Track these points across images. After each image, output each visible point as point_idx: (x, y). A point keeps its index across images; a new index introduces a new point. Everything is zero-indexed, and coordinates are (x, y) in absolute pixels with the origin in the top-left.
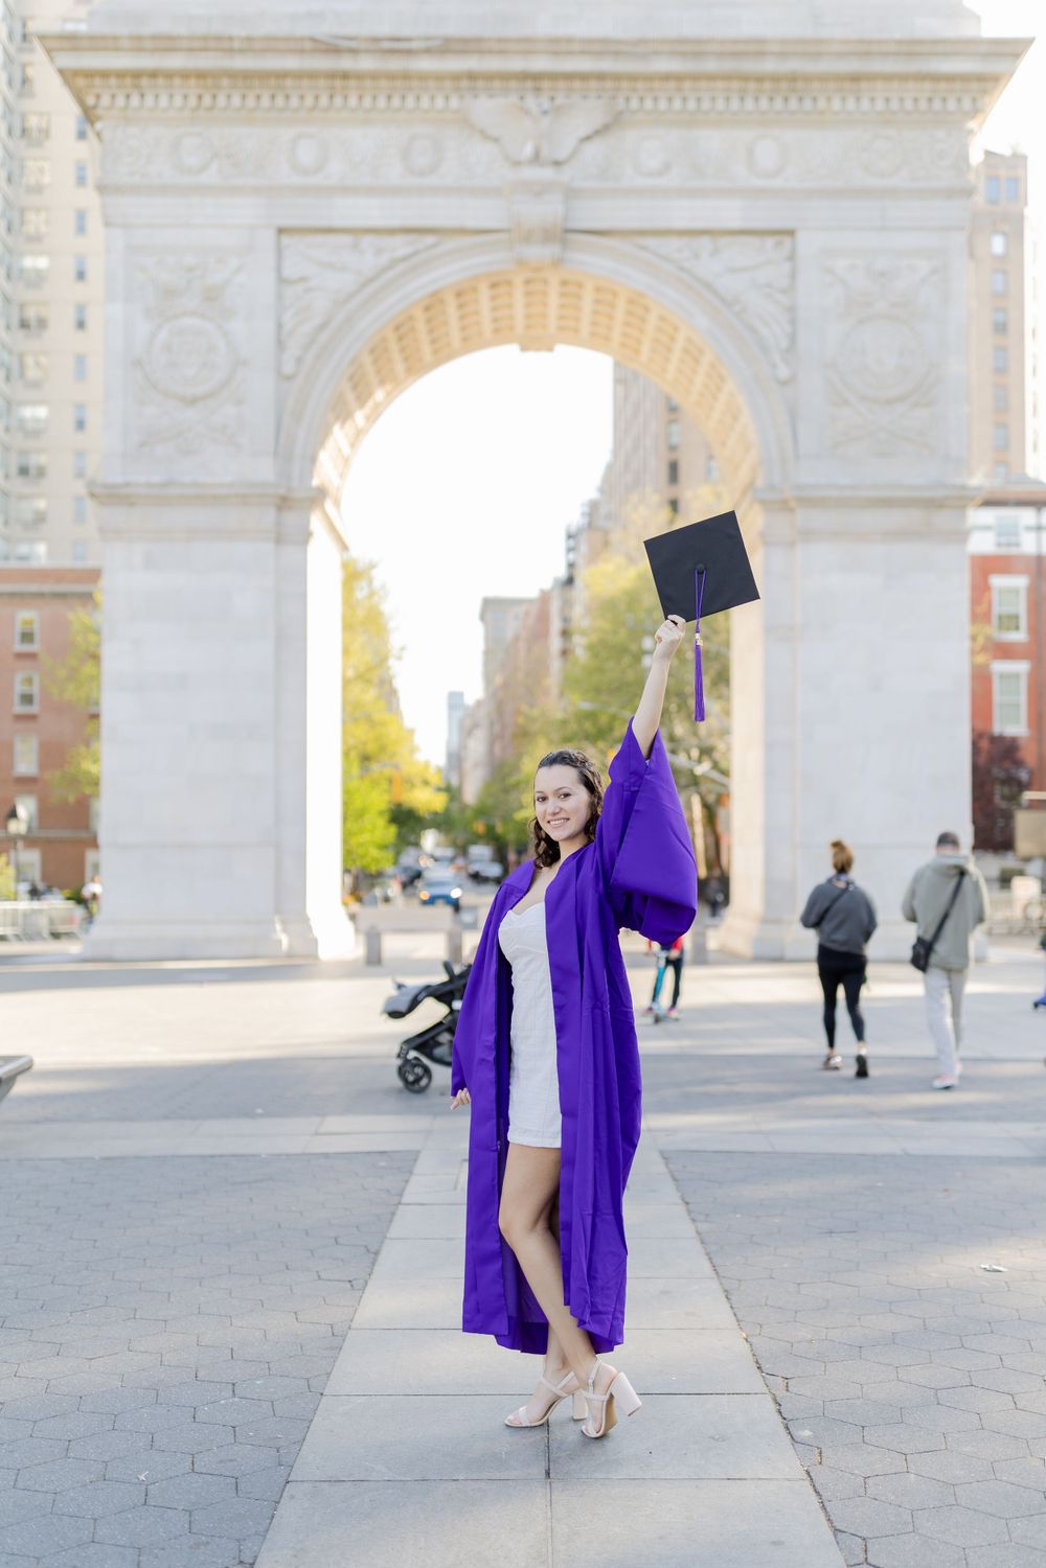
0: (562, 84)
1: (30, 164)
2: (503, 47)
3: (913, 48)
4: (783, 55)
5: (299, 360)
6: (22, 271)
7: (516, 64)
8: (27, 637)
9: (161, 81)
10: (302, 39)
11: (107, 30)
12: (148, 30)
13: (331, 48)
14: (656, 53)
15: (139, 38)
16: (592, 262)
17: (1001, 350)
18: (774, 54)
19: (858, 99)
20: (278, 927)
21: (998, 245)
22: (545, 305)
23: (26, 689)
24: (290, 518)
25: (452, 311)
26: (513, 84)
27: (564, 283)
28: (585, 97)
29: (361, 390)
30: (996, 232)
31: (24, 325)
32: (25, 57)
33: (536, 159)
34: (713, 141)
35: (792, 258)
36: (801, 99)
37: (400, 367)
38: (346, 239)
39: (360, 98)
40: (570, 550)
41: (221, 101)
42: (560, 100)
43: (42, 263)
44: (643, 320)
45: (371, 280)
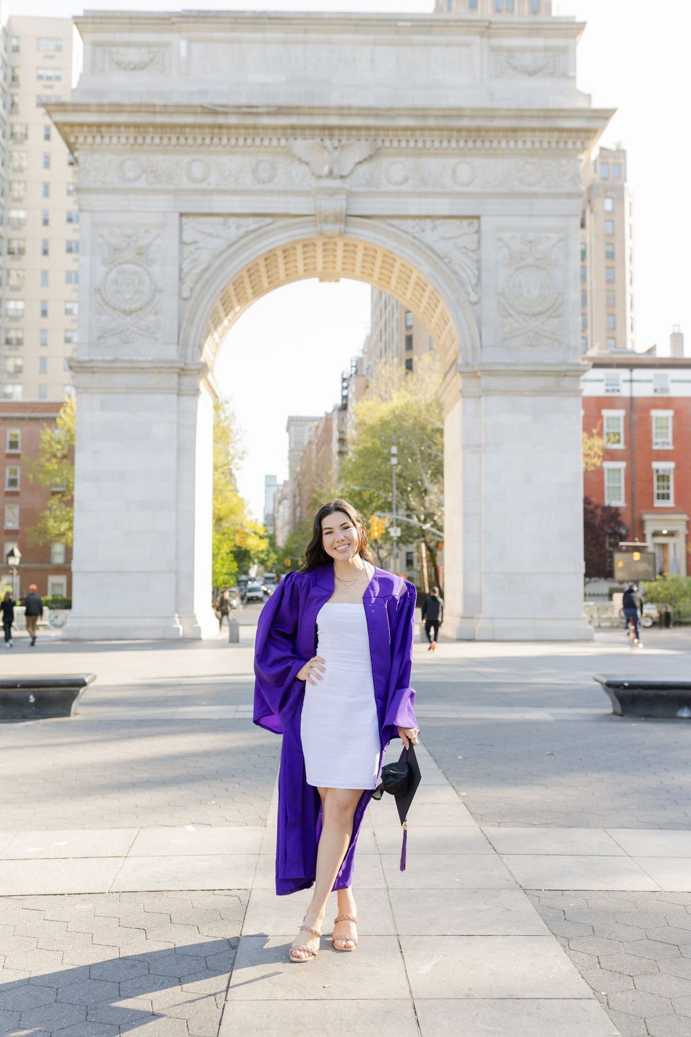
0: (345, 132)
1: (16, 155)
2: (311, 111)
3: (547, 114)
4: (473, 117)
5: (192, 290)
6: (9, 219)
7: (319, 121)
8: (14, 445)
9: (113, 129)
10: (196, 106)
11: (83, 100)
12: (106, 101)
13: (213, 112)
14: (400, 115)
15: (102, 105)
16: (362, 234)
17: (610, 268)
18: (467, 116)
19: (516, 142)
20: (178, 620)
21: (608, 204)
22: (335, 256)
23: (13, 477)
24: (186, 381)
25: (281, 260)
26: (317, 132)
27: (346, 245)
28: (359, 140)
29: (227, 305)
30: (607, 197)
31: (11, 253)
32: (14, 91)
33: (331, 173)
34: (432, 165)
35: (478, 232)
36: (483, 141)
37: (249, 291)
38: (220, 220)
39: (229, 139)
40: (343, 388)
41: (148, 140)
42: (344, 141)
43: (22, 214)
44: (392, 266)
45: (234, 243)
